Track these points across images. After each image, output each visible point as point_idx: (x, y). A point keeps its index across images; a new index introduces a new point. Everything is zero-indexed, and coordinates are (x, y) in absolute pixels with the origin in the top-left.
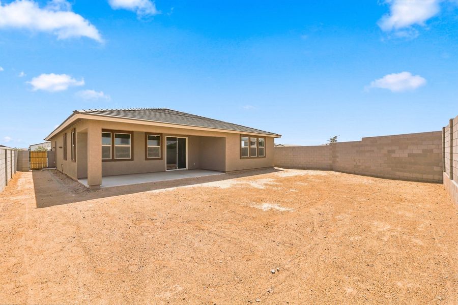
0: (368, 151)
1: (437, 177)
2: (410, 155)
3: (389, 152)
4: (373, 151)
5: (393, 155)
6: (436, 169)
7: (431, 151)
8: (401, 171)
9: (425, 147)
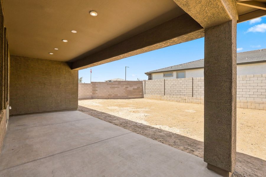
0: (116, 87)
1: (141, 96)
2: (133, 89)
3: (126, 87)
4: (119, 87)
5: (127, 89)
6: (141, 93)
7: (139, 87)
8: (130, 95)
9: (138, 86)
